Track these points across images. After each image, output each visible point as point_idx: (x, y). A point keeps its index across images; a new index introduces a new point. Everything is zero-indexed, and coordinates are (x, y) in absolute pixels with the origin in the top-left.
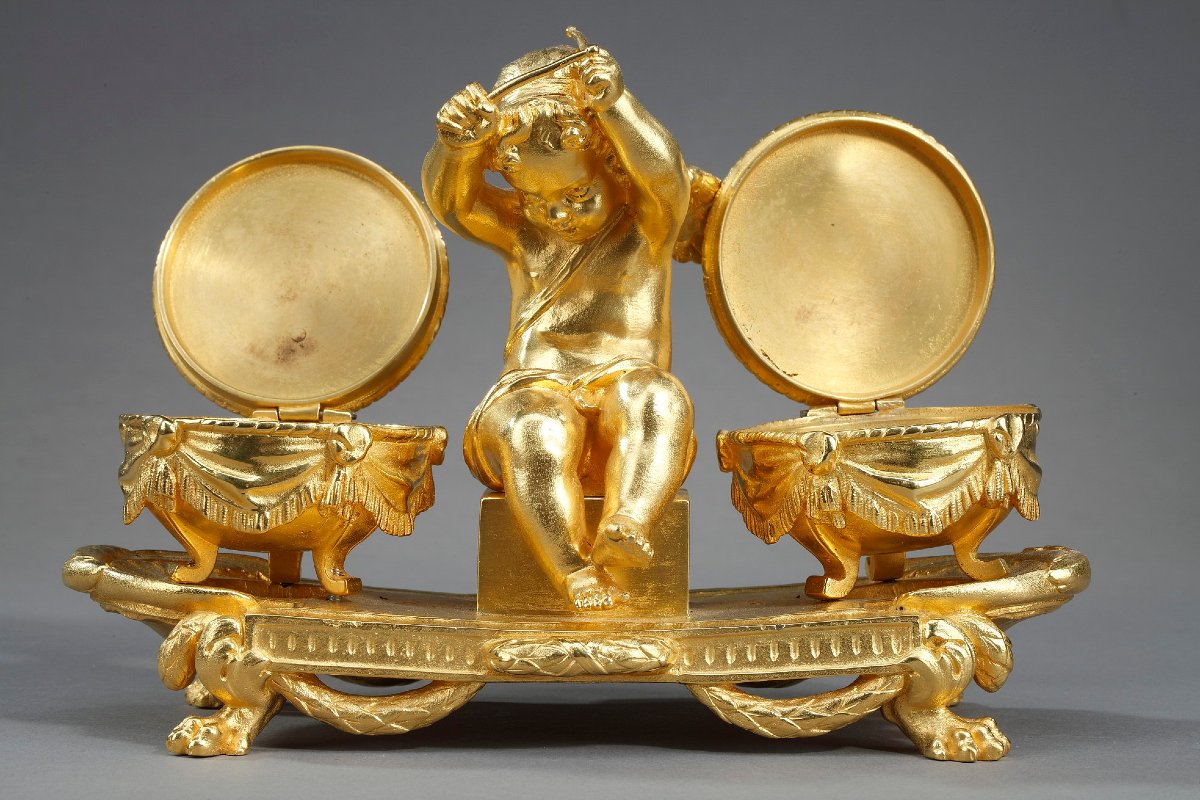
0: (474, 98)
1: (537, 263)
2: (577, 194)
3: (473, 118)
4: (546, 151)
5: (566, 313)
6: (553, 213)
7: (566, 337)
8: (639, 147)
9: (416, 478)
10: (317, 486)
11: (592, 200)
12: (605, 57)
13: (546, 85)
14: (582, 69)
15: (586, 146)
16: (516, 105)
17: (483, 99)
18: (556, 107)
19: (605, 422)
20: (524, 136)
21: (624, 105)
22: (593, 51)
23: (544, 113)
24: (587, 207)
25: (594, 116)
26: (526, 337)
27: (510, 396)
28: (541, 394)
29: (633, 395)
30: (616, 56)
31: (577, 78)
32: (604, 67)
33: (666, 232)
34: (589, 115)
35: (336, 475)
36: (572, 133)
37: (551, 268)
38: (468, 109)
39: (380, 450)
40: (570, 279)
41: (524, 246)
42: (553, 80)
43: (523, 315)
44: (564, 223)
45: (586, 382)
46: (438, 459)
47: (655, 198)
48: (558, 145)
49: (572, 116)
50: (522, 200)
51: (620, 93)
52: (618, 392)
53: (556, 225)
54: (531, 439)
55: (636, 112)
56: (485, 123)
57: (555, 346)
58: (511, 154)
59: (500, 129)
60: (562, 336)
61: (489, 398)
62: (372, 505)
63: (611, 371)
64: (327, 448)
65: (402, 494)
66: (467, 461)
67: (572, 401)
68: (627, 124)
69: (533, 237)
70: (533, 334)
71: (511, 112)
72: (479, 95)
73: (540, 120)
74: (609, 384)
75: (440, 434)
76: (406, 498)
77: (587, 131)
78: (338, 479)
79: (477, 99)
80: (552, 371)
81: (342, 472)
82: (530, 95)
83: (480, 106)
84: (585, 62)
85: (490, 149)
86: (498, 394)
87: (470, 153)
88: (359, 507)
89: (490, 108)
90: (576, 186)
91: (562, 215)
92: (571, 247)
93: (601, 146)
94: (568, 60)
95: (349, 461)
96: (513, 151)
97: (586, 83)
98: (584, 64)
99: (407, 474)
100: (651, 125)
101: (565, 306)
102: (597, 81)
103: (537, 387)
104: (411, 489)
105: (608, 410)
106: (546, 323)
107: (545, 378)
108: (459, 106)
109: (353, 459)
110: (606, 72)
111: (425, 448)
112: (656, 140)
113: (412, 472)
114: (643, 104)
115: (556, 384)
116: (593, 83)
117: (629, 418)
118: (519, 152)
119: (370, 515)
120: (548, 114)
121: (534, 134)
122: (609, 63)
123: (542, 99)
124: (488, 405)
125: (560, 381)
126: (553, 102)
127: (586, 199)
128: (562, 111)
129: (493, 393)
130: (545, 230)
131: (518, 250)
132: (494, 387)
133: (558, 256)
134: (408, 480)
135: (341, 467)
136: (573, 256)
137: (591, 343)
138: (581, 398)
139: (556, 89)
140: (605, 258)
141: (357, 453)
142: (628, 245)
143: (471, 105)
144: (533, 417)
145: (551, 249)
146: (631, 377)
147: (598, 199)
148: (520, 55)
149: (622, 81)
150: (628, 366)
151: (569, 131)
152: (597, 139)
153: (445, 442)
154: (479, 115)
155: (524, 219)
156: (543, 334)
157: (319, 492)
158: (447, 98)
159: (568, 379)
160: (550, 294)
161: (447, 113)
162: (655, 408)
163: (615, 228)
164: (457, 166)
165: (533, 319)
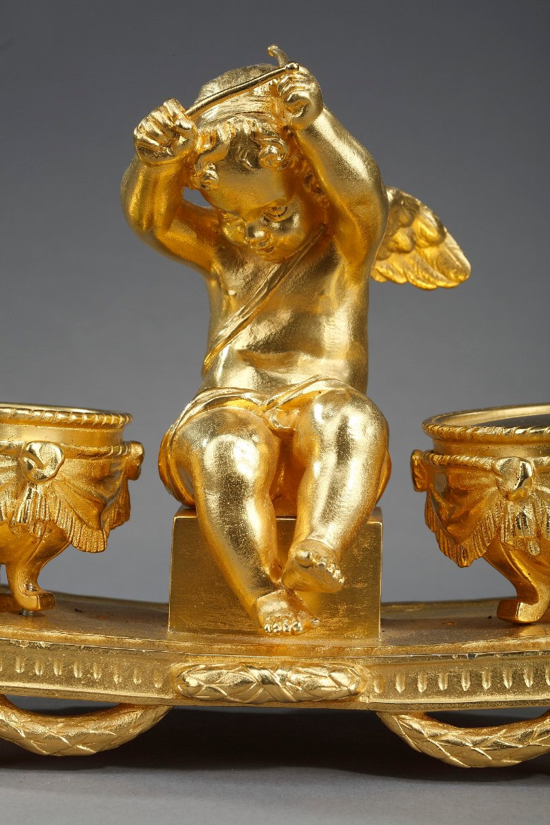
0: (171, 114)
1: (235, 281)
2: (276, 213)
3: (171, 134)
4: (244, 170)
5: (263, 331)
6: (250, 231)
7: (263, 356)
8: (339, 167)
9: (111, 494)
10: (8, 503)
11: (290, 220)
12: (305, 75)
13: (245, 103)
14: (281, 87)
15: (284, 164)
16: (214, 123)
17: (181, 115)
18: (254, 125)
19: (299, 443)
20: (222, 152)
21: (323, 123)
22: (292, 68)
23: (242, 131)
24: (285, 226)
25: (293, 135)
26: (224, 355)
27: (205, 415)
28: (235, 414)
29: (327, 417)
30: (316, 73)
31: (276, 95)
32: (304, 85)
33: (364, 253)
34: (288, 134)
35: (27, 493)
36: (270, 152)
37: (249, 285)
38: (166, 125)
39: (73, 467)
40: (268, 298)
41: (223, 264)
42: (252, 98)
43: (221, 333)
44: (262, 242)
45: (281, 402)
46: (134, 473)
47: (354, 219)
48: (256, 163)
49: (270, 134)
50: (220, 219)
51: (319, 111)
52: (312, 413)
53: (254, 244)
54: (224, 459)
55: (335, 131)
56: (182, 140)
57: (251, 365)
58: (208, 172)
59: (198, 146)
60: (257, 354)
61: (184, 417)
62: (64, 523)
63: (306, 391)
64: (19, 465)
65: (95, 512)
66: (162, 477)
67: (266, 421)
68: (327, 143)
69: (232, 255)
70: (231, 351)
71: (209, 129)
72: (177, 112)
73: (238, 138)
74: (304, 405)
75: (137, 450)
76: (99, 515)
77: (286, 150)
78: (29, 497)
79: (175, 115)
80: (247, 391)
81: (33, 490)
82: (229, 112)
83: (177, 123)
84: (285, 79)
85: (188, 167)
86: (192, 413)
87: (168, 170)
88: (51, 524)
89: (187, 124)
90: (274, 205)
91: (260, 234)
92: (269, 266)
93: (299, 166)
94: (267, 77)
95: (40, 479)
96: (211, 169)
97: (285, 101)
98: (283, 81)
99: (101, 490)
100: (351, 145)
101: (262, 325)
102: (296, 98)
103: (232, 406)
104: (105, 505)
105: (301, 431)
106: (243, 341)
107: (240, 398)
108: (156, 122)
109: (44, 477)
110: (305, 90)
111: (120, 464)
112: (355, 160)
113: (106, 488)
114: (344, 123)
115: (250, 404)
116: (291, 100)
117: (322, 441)
118: (217, 171)
119: (62, 532)
120: (246, 131)
121: (232, 152)
122: (309, 81)
123: (241, 117)
124: (182, 423)
125: (254, 400)
126: (252, 120)
127: (283, 218)
128: (260, 130)
129: (188, 412)
130: (244, 249)
131: (217, 267)
132: (189, 405)
133: (256, 275)
134: (102, 497)
135: (32, 485)
136: (270, 275)
137: (288, 363)
138: (275, 418)
139: (254, 106)
140: (303, 276)
141: (48, 472)
142: (327, 265)
143: (168, 122)
144: (226, 438)
145: (249, 268)
146: (327, 399)
147: (296, 219)
148: (221, 73)
149: (322, 100)
150: (323, 387)
151: (267, 150)
152: (295, 158)
153: (141, 458)
154: (175, 132)
155: (223, 238)
156: (241, 352)
157: (10, 510)
158: (144, 114)
159: (262, 399)
160: (248, 313)
161: (145, 129)
162: (349, 431)
163: (313, 247)
164: (156, 183)
165: (230, 337)
